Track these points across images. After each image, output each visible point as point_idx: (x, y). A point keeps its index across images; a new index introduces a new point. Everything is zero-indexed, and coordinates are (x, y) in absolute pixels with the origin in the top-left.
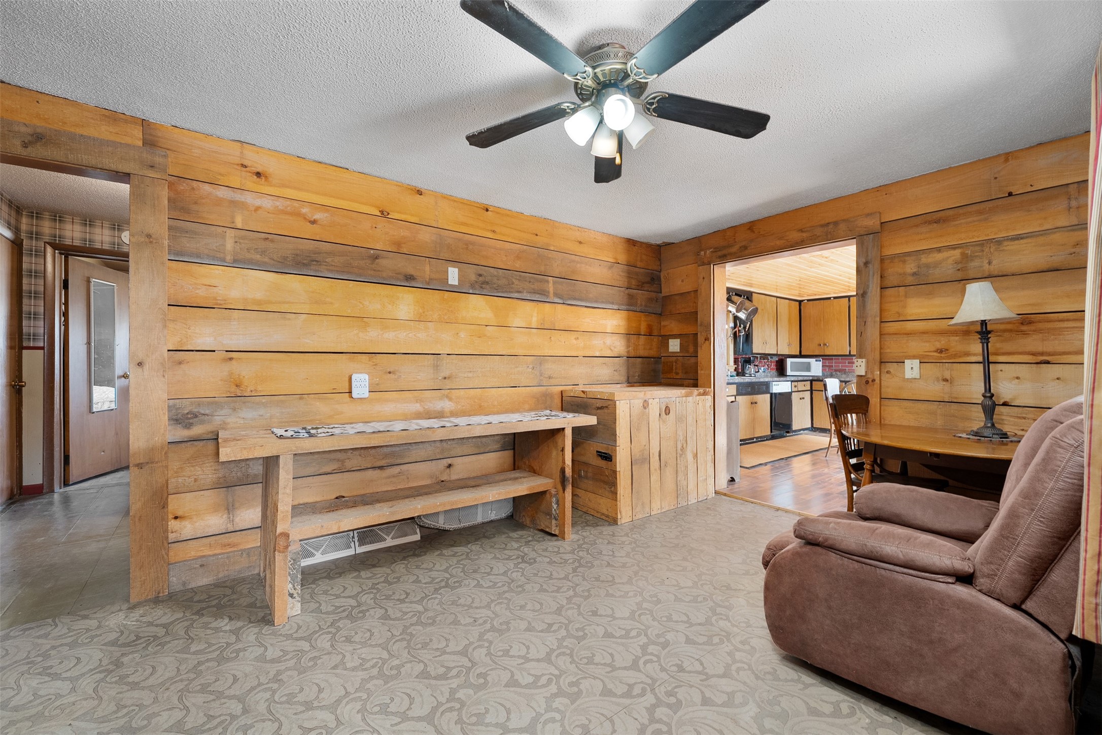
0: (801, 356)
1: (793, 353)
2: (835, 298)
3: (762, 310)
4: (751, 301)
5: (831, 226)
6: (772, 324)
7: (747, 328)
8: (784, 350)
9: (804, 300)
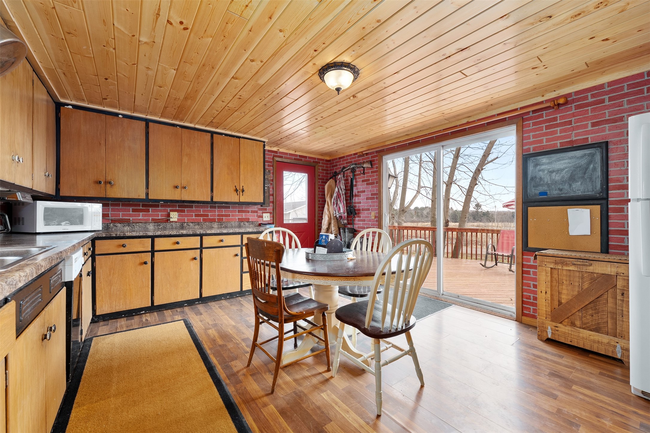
0: (59, 198)
2: (125, 116)
9: (68, 105)
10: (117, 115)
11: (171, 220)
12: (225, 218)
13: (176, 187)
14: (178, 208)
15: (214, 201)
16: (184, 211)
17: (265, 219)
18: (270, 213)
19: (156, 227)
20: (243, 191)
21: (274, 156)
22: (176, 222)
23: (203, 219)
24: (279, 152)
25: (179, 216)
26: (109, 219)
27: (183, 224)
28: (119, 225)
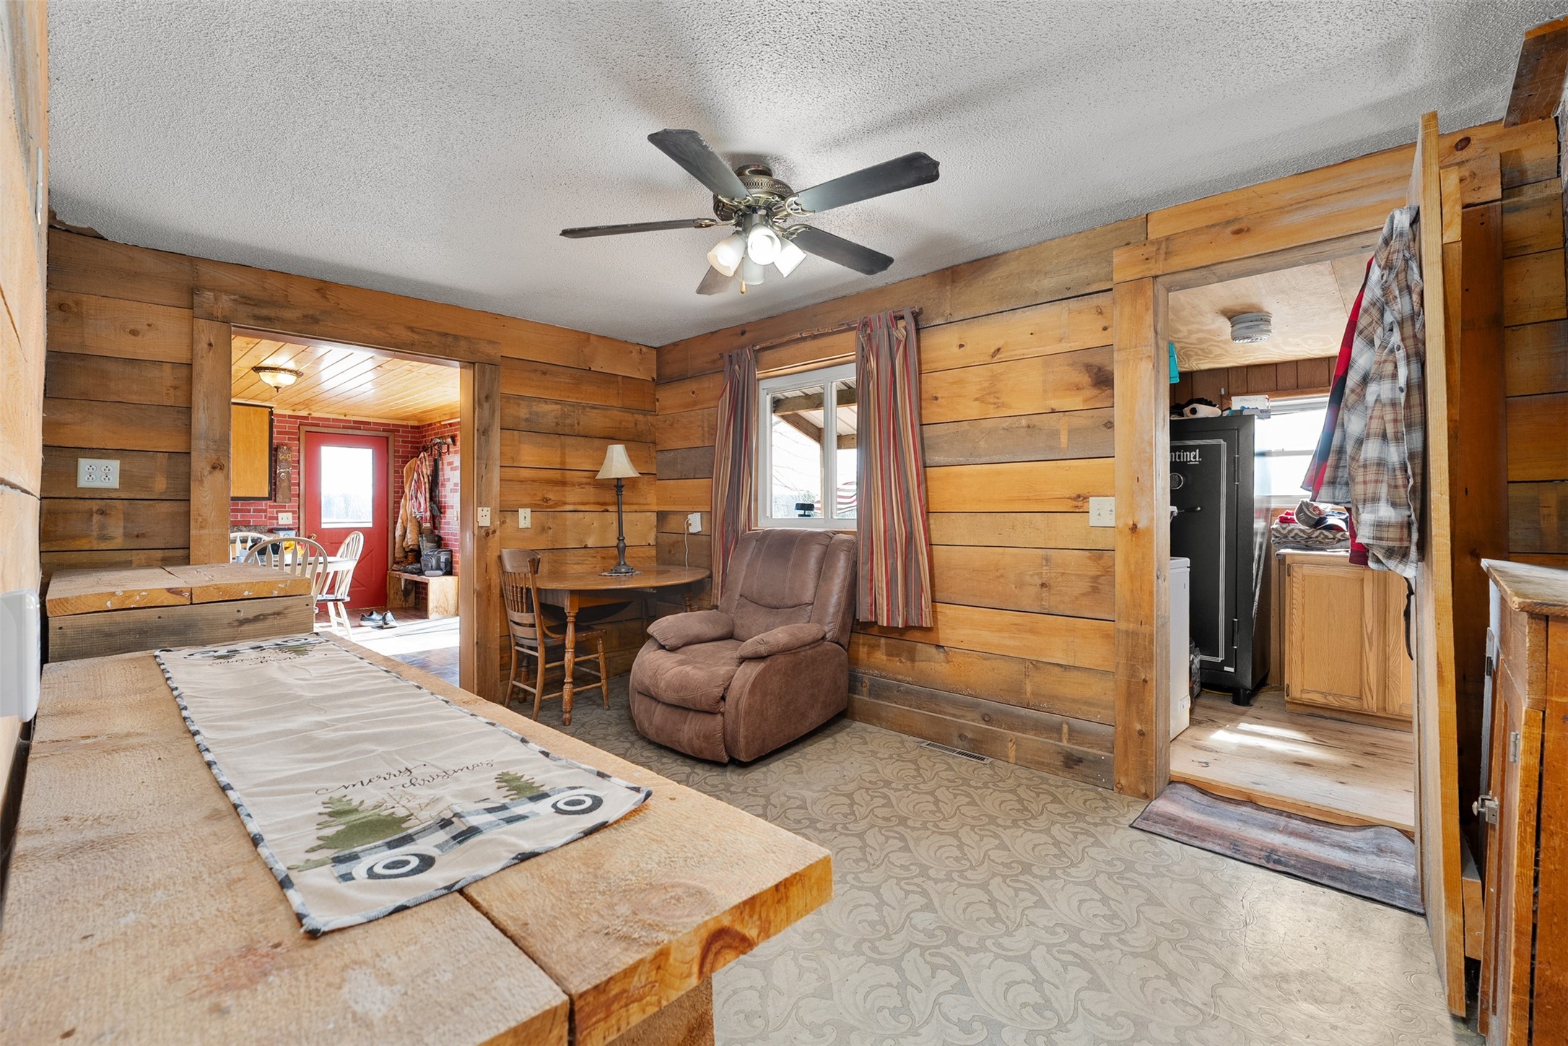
5: (450, 339)
17: (281, 522)
18: (293, 512)
21: (301, 424)
24: (312, 417)
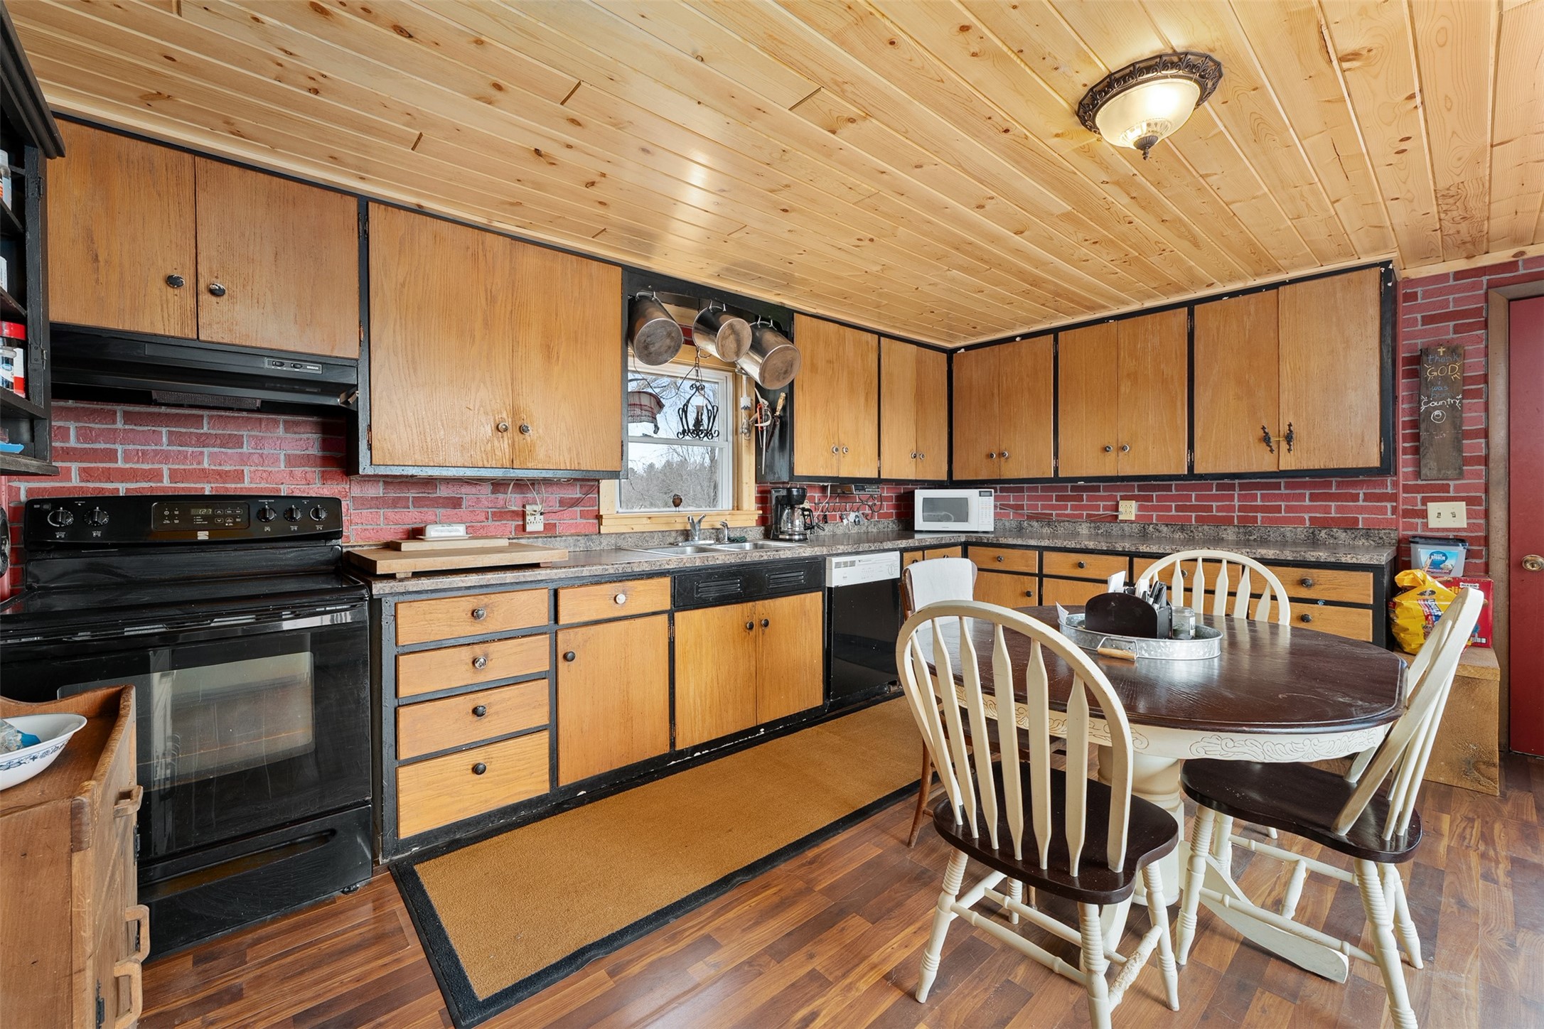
0: (951, 483)
1: (930, 477)
2: (1025, 337)
3: (830, 362)
4: (789, 336)
6: (862, 400)
7: (779, 407)
8: (899, 466)
9: (959, 349)
10: (1012, 339)
11: (1121, 517)
12: (1262, 517)
13: (1106, 449)
14: (1139, 491)
15: (1195, 472)
16: (1150, 499)
17: (1433, 522)
18: (1470, 501)
19: (1092, 530)
20: (1289, 438)
21: (1491, 285)
22: (1132, 522)
23: (1197, 517)
24: (1526, 261)
25: (1140, 508)
26: (1022, 515)
27: (1147, 526)
28: (1035, 524)
